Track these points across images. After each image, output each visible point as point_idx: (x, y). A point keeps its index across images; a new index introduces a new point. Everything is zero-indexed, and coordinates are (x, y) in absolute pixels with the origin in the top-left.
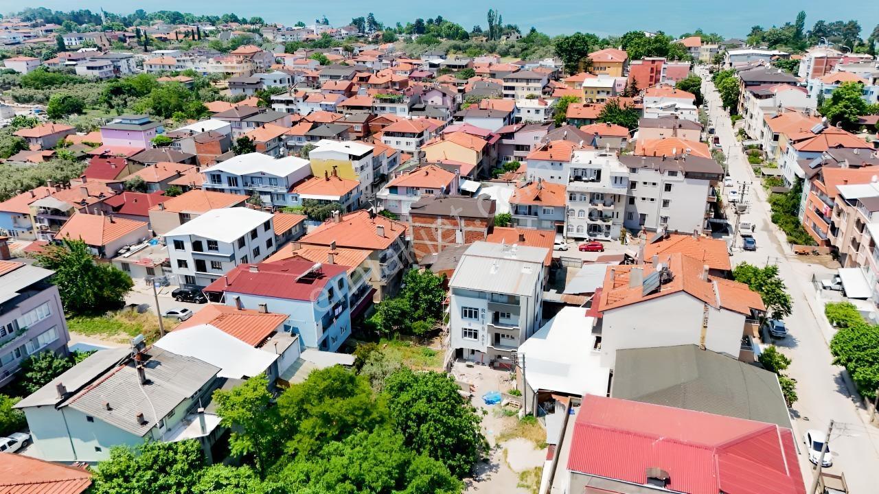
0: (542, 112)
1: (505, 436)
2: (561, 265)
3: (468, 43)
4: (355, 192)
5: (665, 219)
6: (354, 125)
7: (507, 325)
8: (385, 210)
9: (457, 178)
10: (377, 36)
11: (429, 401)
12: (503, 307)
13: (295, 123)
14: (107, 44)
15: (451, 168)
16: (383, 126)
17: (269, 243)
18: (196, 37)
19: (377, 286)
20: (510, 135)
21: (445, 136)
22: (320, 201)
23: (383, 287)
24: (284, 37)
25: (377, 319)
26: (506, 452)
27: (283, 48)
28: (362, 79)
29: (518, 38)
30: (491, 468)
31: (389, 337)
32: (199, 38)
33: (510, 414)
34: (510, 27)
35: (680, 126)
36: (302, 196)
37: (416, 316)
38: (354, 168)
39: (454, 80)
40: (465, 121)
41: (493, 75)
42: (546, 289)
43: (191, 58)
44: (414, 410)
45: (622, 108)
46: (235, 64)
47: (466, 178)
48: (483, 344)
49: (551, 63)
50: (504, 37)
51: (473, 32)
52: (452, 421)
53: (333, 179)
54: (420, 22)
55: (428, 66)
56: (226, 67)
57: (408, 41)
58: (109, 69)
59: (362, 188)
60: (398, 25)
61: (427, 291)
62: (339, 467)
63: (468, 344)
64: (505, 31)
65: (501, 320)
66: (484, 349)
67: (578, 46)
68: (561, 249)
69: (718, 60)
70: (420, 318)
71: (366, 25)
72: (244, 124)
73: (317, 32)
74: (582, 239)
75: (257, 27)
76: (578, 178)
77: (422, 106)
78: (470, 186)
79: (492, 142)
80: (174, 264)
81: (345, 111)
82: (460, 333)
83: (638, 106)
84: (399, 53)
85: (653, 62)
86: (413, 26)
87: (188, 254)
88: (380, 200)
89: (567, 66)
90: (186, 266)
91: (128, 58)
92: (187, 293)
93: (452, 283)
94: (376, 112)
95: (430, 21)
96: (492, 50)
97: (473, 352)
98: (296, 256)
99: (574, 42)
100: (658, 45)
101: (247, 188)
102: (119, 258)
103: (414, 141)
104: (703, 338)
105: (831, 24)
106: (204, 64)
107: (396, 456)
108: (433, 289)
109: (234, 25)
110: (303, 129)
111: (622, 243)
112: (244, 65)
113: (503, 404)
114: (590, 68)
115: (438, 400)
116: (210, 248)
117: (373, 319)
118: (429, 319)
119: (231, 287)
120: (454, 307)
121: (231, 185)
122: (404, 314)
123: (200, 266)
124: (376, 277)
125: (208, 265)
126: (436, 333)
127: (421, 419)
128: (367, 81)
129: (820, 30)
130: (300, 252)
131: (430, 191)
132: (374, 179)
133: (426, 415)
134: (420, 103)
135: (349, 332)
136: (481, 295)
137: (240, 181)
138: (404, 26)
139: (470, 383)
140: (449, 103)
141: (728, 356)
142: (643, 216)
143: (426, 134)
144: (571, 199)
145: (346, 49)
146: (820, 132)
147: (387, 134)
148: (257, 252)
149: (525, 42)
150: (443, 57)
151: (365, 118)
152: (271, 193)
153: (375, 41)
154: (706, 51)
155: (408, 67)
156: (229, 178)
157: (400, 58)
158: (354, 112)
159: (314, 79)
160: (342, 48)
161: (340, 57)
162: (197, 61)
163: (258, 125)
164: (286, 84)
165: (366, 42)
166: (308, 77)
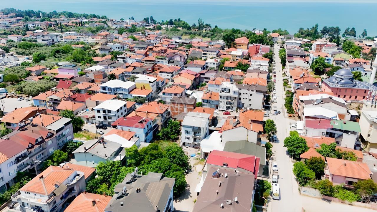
0: (216, 64)
1: (196, 164)
2: (216, 119)
3: (190, 31)
4: (150, 94)
5: (250, 105)
6: (148, 68)
7: (198, 136)
8: (161, 100)
9: (185, 90)
10: (155, 27)
11: (176, 153)
12: (197, 130)
13: (127, 67)
14: (46, 28)
15: (183, 86)
16: (159, 69)
17: (125, 111)
19: (159, 125)
20: (203, 74)
21: (181, 74)
22: (139, 97)
23: (161, 125)
24: (116, 26)
25: (160, 134)
26: (196, 168)
27: (117, 32)
28: (150, 49)
29: (210, 29)
30: (192, 171)
31: (164, 139)
32: (82, 26)
33: (197, 159)
34: (207, 25)
35: (260, 72)
36: (133, 95)
37: (172, 133)
38: (150, 86)
39: (185, 49)
40: (188, 68)
41: (199, 48)
42: (210, 126)
43: (83, 36)
44: (172, 155)
45: (243, 64)
46: (99, 39)
47: (188, 89)
48: (191, 141)
49: (221, 42)
50: (204, 29)
51: (193, 26)
52: (182, 158)
53: (143, 89)
54: (171, 21)
55: (175, 43)
56: (96, 41)
57: (167, 29)
58: (50, 41)
59: (153, 92)
60: (163, 21)
61: (175, 126)
62: (156, 165)
63: (187, 141)
64: (205, 27)
65: (196, 134)
66: (191, 143)
67: (231, 37)
68: (217, 114)
69: (283, 43)
70: (173, 134)
71: (150, 21)
72: (109, 67)
73: (129, 23)
74: (224, 111)
75: (105, 20)
76: (223, 91)
77: (173, 61)
78: (189, 92)
79: (197, 76)
80: (97, 117)
81: (145, 62)
82: (185, 138)
83: (249, 63)
84: (163, 36)
85: (257, 45)
86: (168, 22)
87: (101, 114)
88: (159, 97)
89: (227, 45)
90: (101, 118)
91: (57, 36)
92: (101, 126)
93: (182, 124)
94: (156, 63)
95: (176, 20)
96: (200, 35)
97: (188, 143)
98: (137, 115)
99: (229, 36)
100: (260, 38)
101: (115, 92)
102: (77, 115)
103: (170, 75)
104: (247, 138)
105: (329, 28)
106: (87, 39)
107: (168, 163)
108: (177, 126)
109: (95, 19)
110: (130, 69)
111: (237, 112)
113: (196, 156)
114: (235, 46)
115: (178, 153)
116: (108, 113)
117: (159, 134)
118: (176, 135)
119: (119, 124)
120: (183, 130)
121: (109, 91)
122: (168, 133)
123: (105, 118)
124: (159, 122)
125: (107, 118)
126: (178, 139)
127: (174, 158)
128: (152, 50)
129: (325, 30)
130: (138, 114)
131: (176, 95)
132: (157, 89)
133: (175, 156)
134: (172, 59)
135: (152, 138)
136: (190, 127)
137: (112, 90)
138: (165, 22)
139: (187, 151)
140: (182, 60)
141: (254, 143)
142: (243, 104)
143: (174, 72)
144: (220, 98)
145: (143, 33)
146: (302, 77)
147: (161, 72)
148: (122, 114)
149: (212, 32)
150: (180, 39)
151: (152, 65)
152: (122, 94)
153: (154, 29)
154: (280, 39)
155: (167, 43)
156: (109, 89)
157: (164, 38)
158: (148, 62)
159: (132, 48)
160: (141, 33)
161: (140, 37)
162: (85, 38)
163: (114, 67)
164: (121, 49)
165: (150, 29)
166: (129, 47)
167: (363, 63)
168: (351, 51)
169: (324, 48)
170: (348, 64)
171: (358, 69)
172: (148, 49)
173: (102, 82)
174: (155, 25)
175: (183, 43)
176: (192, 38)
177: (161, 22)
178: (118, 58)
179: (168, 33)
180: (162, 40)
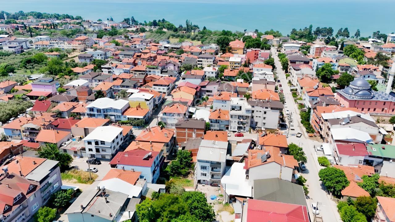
0: (214, 73)
2: (229, 143)
3: (177, 34)
4: (147, 114)
5: (264, 124)
6: (139, 80)
8: (161, 121)
9: (187, 107)
10: (137, 29)
12: (216, 166)
13: (114, 79)
14: (12, 31)
16: (151, 80)
17: (121, 139)
18: (52, 27)
19: (165, 156)
20: (204, 87)
21: (180, 88)
22: (135, 119)
26: (221, 216)
27: (96, 35)
28: (138, 56)
29: (198, 31)
31: (173, 176)
32: (54, 28)
33: (220, 203)
34: (195, 26)
35: (268, 83)
36: (128, 117)
37: (182, 167)
38: (147, 104)
39: (176, 55)
40: (187, 80)
41: (192, 54)
43: (57, 41)
45: (245, 72)
46: (77, 45)
47: (190, 107)
48: (208, 178)
49: (214, 46)
50: (193, 31)
51: (179, 27)
53: (139, 109)
55: (164, 48)
56: (73, 46)
57: (151, 31)
58: (19, 48)
59: (150, 111)
61: (185, 158)
63: (203, 178)
64: (193, 28)
65: (214, 170)
66: (209, 180)
67: (226, 41)
69: (280, 46)
71: (131, 22)
72: (94, 81)
73: (108, 25)
76: (233, 109)
77: (166, 71)
78: (192, 110)
79: (198, 90)
80: (87, 150)
81: (134, 72)
82: (200, 174)
83: (251, 71)
84: (149, 40)
85: (256, 50)
86: (152, 23)
87: (93, 146)
88: (159, 118)
89: (221, 49)
90: (92, 151)
91: (26, 41)
92: (93, 161)
93: (198, 158)
94: (147, 73)
95: (159, 21)
96: (188, 37)
97: (204, 180)
98: (139, 148)
99: (224, 39)
100: (257, 42)
101: (105, 114)
102: (62, 147)
103: (166, 88)
104: (280, 176)
105: (322, 28)
108: (187, 157)
109: (68, 20)
110: (119, 82)
111: (250, 133)
112: (81, 45)
113: (217, 199)
114: (231, 51)
116: (102, 144)
118: (186, 168)
119: (119, 163)
120: (198, 166)
121: (98, 113)
122: (178, 167)
123: (98, 150)
125: (100, 150)
126: (189, 173)
128: (140, 57)
129: (318, 31)
131: (179, 115)
132: (154, 107)
134: (165, 69)
136: (207, 161)
137: (102, 111)
138: (148, 22)
139: (205, 192)
140: (177, 68)
141: (288, 181)
142: (257, 123)
143: (170, 85)
144: (231, 117)
145: (126, 37)
146: (316, 89)
147: (155, 85)
149: (202, 34)
150: (168, 43)
151: (143, 76)
152: (114, 115)
153: (137, 31)
154: (275, 41)
155: (155, 48)
156: (97, 110)
157: (151, 43)
158: (138, 73)
159: (116, 55)
160: (123, 36)
161: (123, 41)
162: (59, 43)
163: (99, 81)
164: (103, 56)
165: (133, 31)
166: (113, 54)
167: (373, 69)
168: (354, 55)
169: (324, 52)
170: (357, 71)
171: (369, 77)
172: (135, 56)
173: (87, 100)
174: (138, 27)
175: (172, 48)
176: (181, 42)
177: (143, 23)
178: (102, 68)
179: (153, 35)
180: (148, 45)
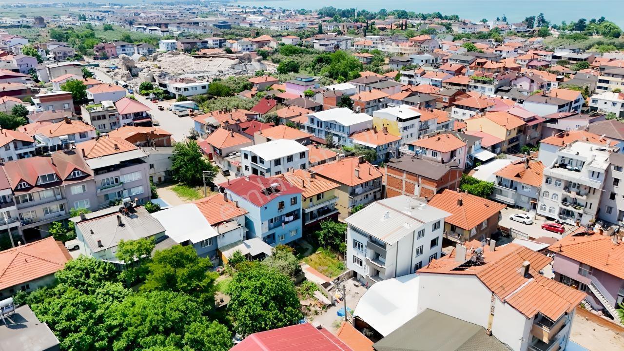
0: (619, 105)
6: (444, 97)
12: (377, 248)
14: (346, 30)
17: (303, 167)
18: (404, 27)
20: (555, 120)
24: (464, 30)
27: (453, 37)
28: (478, 64)
32: (405, 29)
36: (355, 141)
38: (399, 127)
39: (565, 70)
41: (602, 69)
46: (407, 47)
54: (582, 21)
55: (551, 57)
56: (401, 49)
58: (332, 46)
60: (563, 23)
65: (380, 258)
72: (367, 88)
73: (491, 27)
75: (452, 22)
76: (563, 166)
77: (510, 88)
78: (484, 156)
79: (532, 124)
80: (243, 167)
81: (447, 86)
86: (575, 24)
87: (249, 163)
90: (248, 170)
91: (347, 40)
94: (470, 89)
95: (593, 21)
101: (327, 130)
102: (227, 158)
106: (389, 46)
109: (436, 20)
110: (403, 95)
112: (413, 48)
116: (260, 162)
120: (349, 237)
121: (318, 127)
123: (255, 172)
128: (481, 65)
137: (324, 126)
138: (568, 24)
140: (535, 88)
144: (547, 182)
147: (458, 106)
151: (455, 93)
152: (339, 136)
156: (318, 122)
157: (535, 50)
158: (454, 88)
162: (385, 44)
172: (474, 64)
175: (570, 59)
